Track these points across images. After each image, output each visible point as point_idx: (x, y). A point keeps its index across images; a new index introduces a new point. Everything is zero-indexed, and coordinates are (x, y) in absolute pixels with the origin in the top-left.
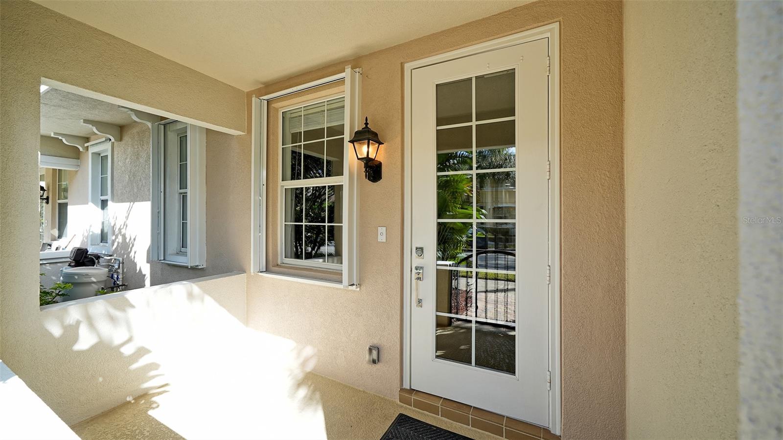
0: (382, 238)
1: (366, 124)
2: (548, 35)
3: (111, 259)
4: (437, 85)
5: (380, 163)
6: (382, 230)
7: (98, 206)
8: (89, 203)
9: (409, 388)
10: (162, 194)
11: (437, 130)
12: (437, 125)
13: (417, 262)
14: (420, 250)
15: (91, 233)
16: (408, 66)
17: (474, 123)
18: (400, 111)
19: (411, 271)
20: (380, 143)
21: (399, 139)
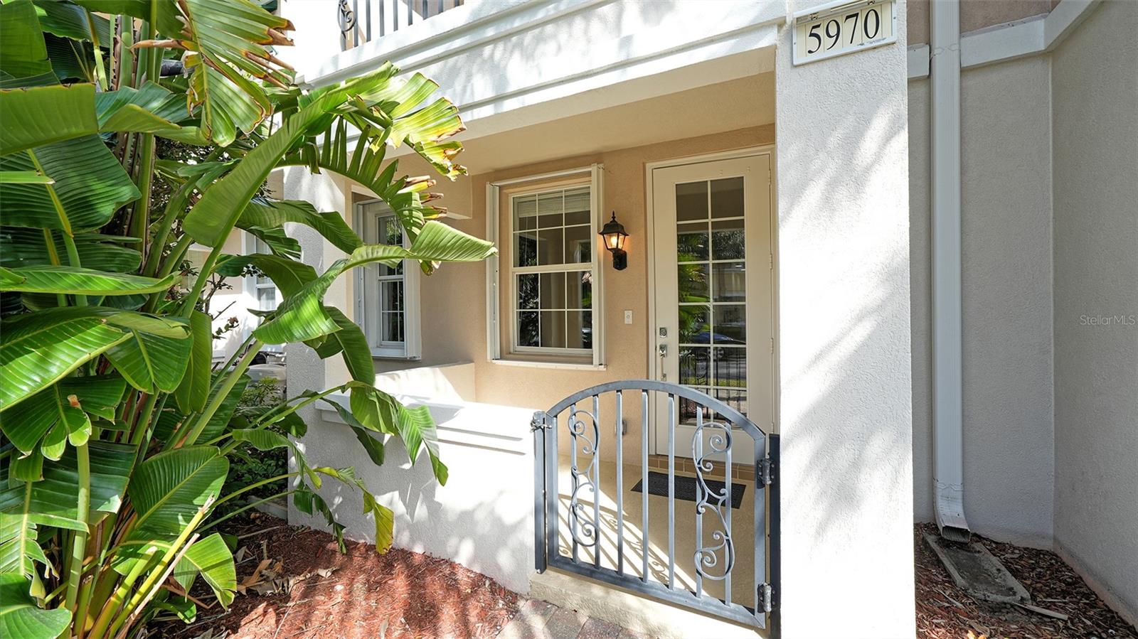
0: (628, 321)
1: (614, 218)
2: (769, 152)
3: (282, 358)
4: (676, 185)
5: (625, 253)
6: (628, 313)
7: (253, 296)
8: (243, 292)
9: (654, 454)
10: (362, 281)
11: (678, 225)
12: (678, 221)
13: (661, 340)
14: (663, 331)
15: (246, 328)
16: (649, 166)
17: (710, 220)
18: (643, 205)
19: (656, 349)
20: (626, 235)
21: (643, 232)
